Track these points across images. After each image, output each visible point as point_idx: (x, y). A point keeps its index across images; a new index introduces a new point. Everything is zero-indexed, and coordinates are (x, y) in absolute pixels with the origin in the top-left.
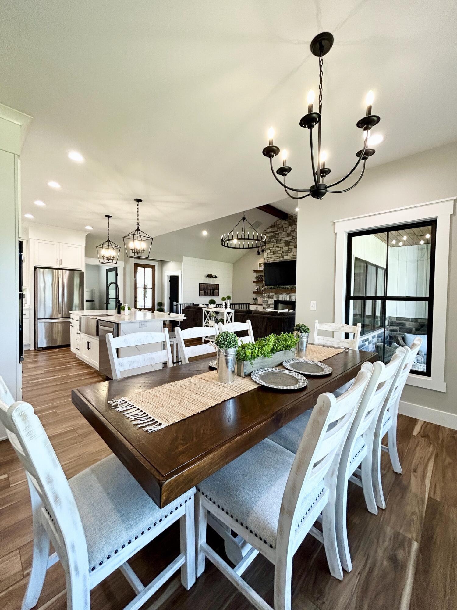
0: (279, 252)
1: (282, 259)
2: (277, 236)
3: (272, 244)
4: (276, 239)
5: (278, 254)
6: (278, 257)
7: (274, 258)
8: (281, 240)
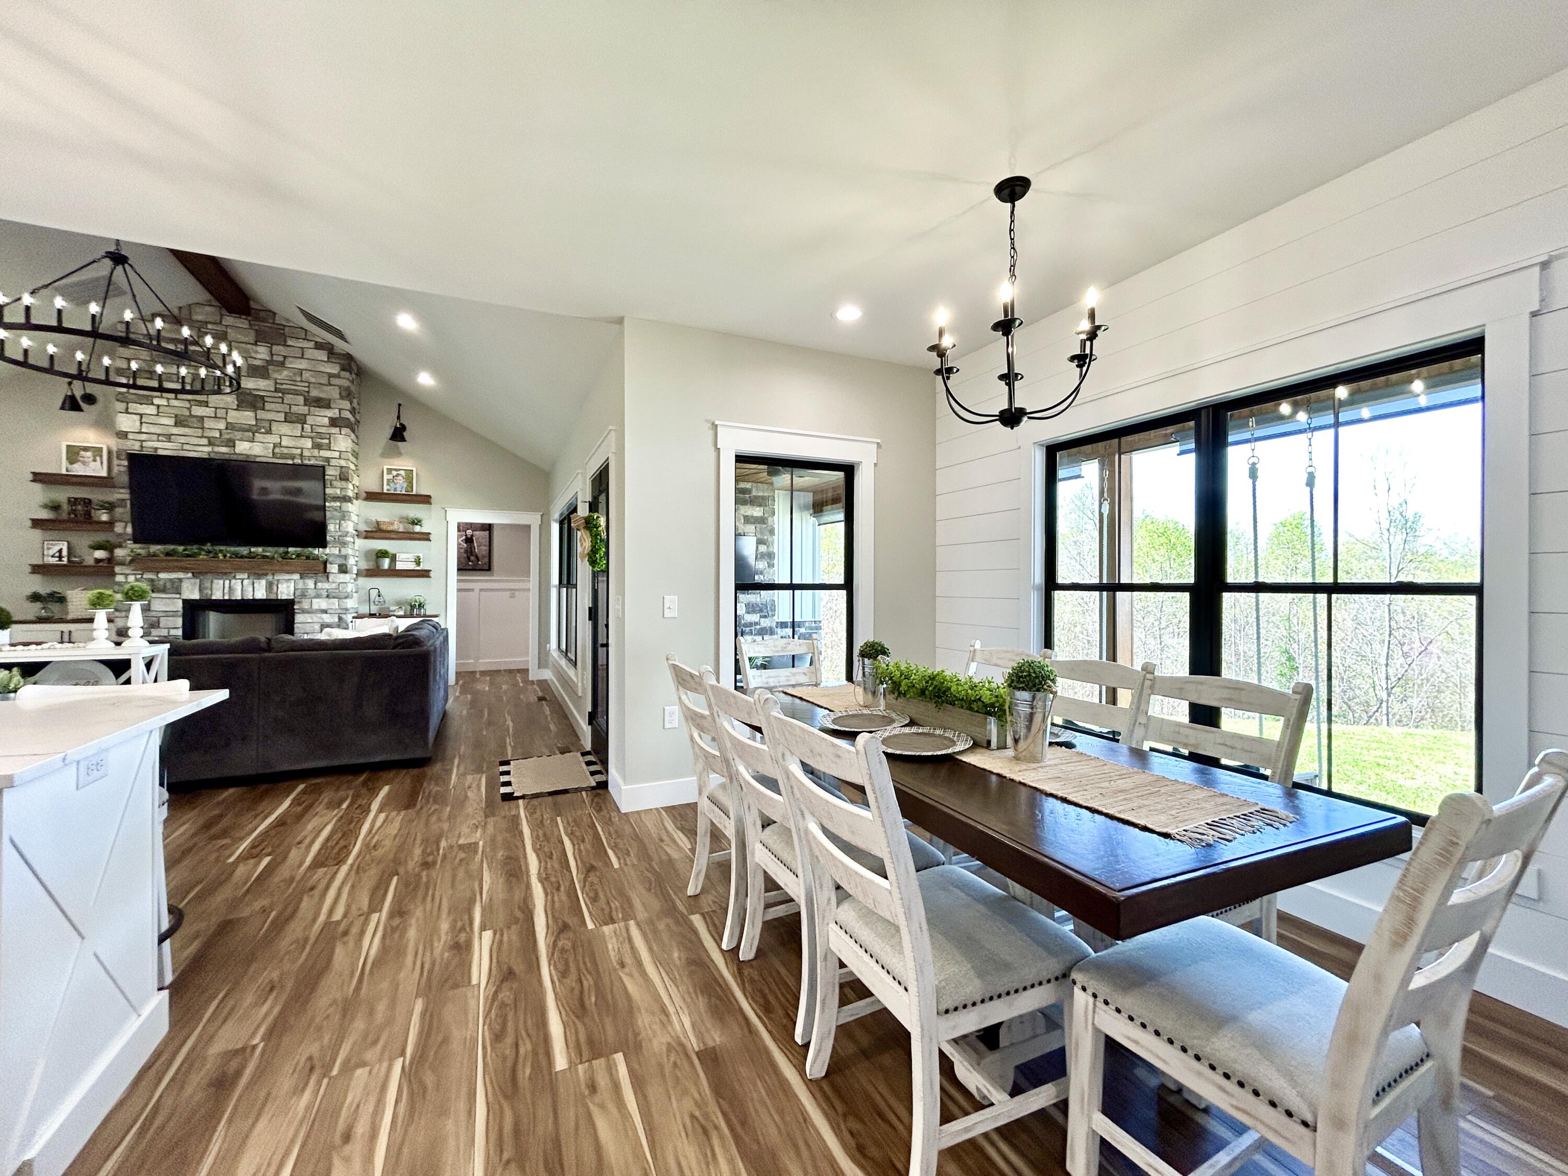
0: (208, 424)
1: (224, 450)
5: (203, 428)
6: (205, 441)
7: (183, 439)
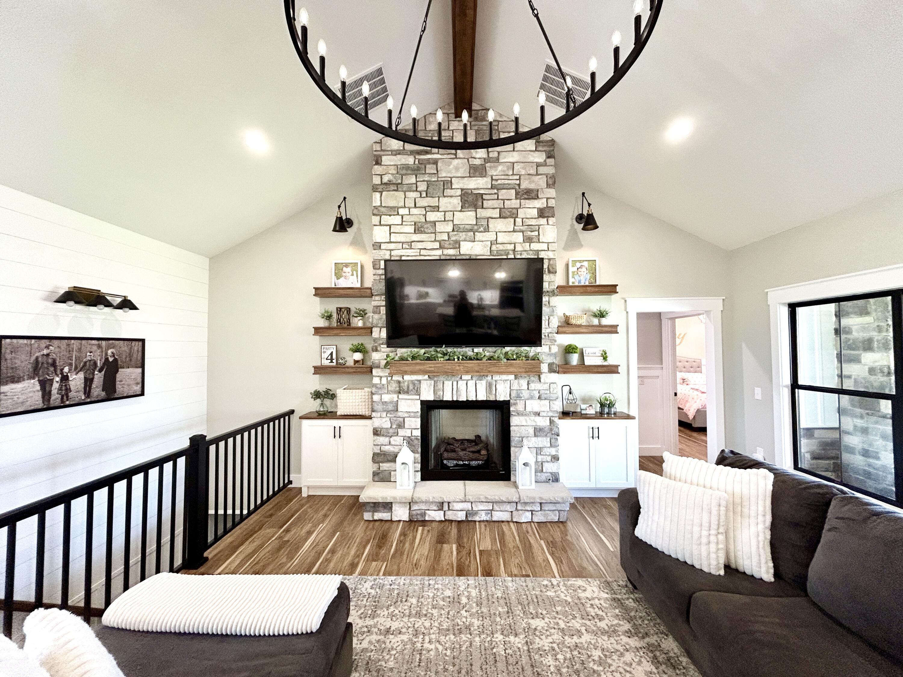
0: (440, 227)
1: (451, 252)
2: (431, 169)
3: (412, 195)
4: (427, 178)
5: (435, 233)
6: (437, 245)
7: (420, 245)
8: (448, 184)
